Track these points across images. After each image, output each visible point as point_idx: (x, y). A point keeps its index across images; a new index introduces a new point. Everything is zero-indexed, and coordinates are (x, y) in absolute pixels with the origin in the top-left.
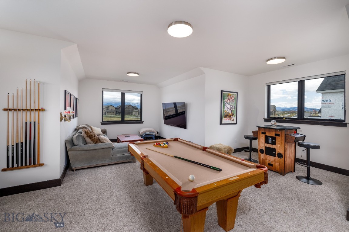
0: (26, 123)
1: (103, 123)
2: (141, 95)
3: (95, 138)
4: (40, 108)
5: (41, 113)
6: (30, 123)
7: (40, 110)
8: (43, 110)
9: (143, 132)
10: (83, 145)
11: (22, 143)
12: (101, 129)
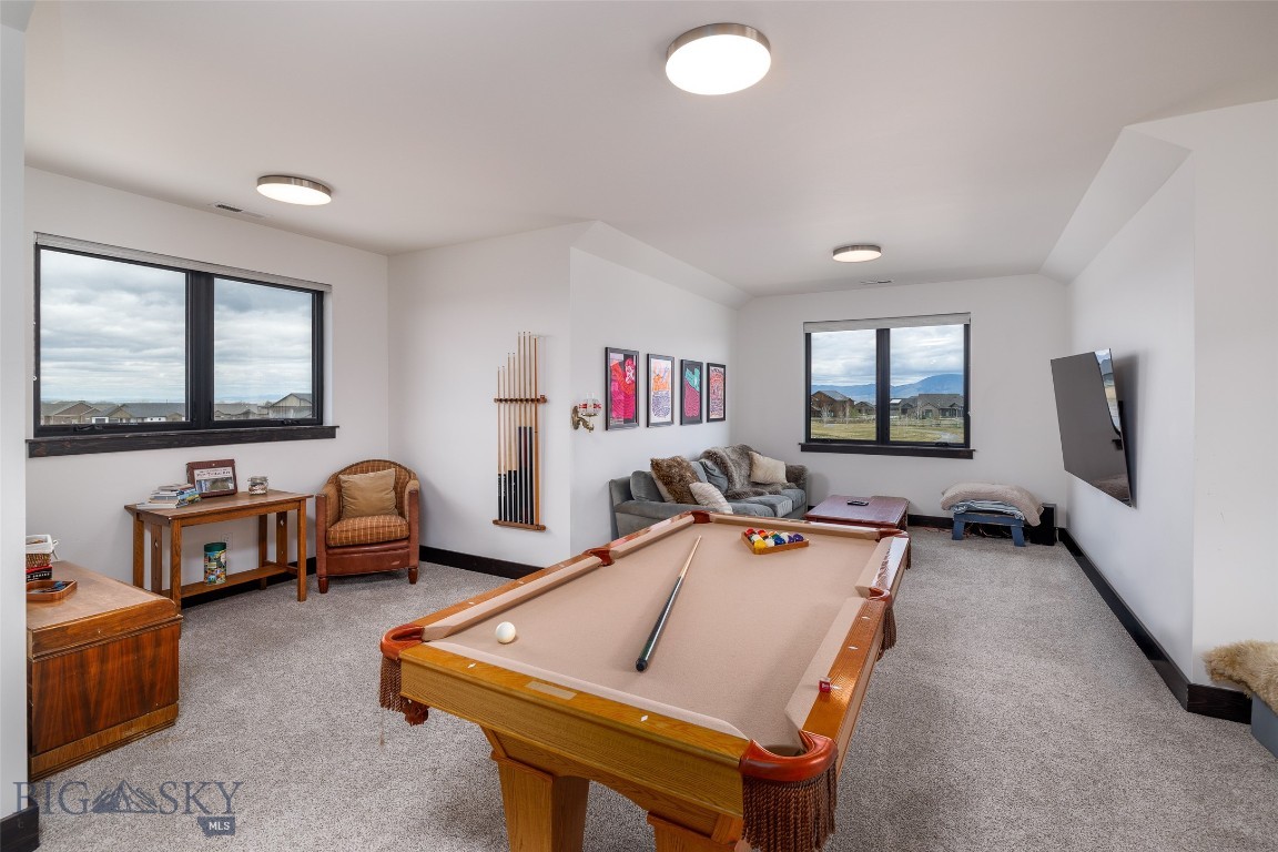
0: (520, 428)
1: (812, 445)
2: (967, 327)
3: (678, 487)
4: (539, 397)
5: (541, 407)
6: (525, 428)
7: (538, 400)
8: (543, 400)
9: (953, 497)
10: (648, 501)
11: (515, 472)
12: (789, 464)
